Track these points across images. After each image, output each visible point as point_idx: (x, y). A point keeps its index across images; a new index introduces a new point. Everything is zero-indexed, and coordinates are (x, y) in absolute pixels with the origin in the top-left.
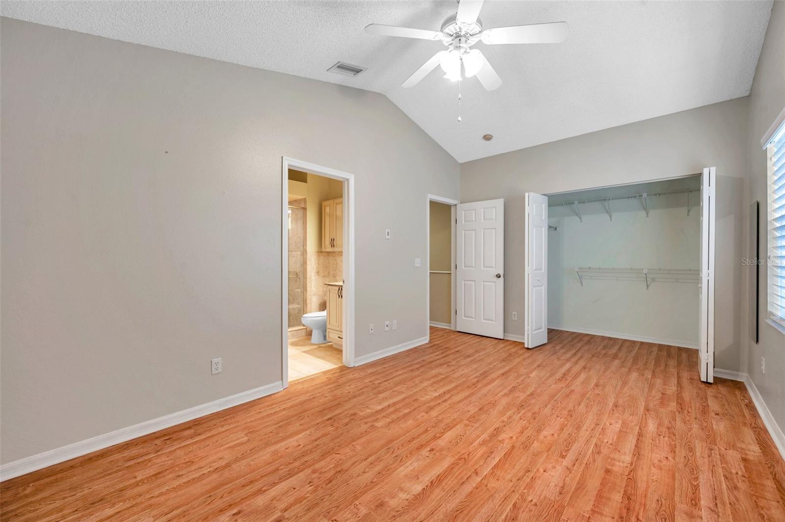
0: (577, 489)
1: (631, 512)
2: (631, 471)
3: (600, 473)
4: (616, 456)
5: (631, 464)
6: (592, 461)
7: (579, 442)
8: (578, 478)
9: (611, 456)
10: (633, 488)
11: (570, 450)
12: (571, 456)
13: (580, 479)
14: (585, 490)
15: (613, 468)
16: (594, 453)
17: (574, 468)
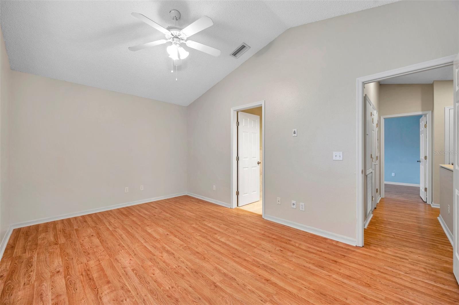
0: (113, 265)
1: (86, 275)
2: (98, 293)
3: (111, 278)
4: (112, 295)
5: (100, 298)
6: (121, 280)
7: (138, 283)
8: (117, 269)
9: (115, 292)
10: (91, 285)
11: (135, 276)
12: (131, 273)
13: (115, 268)
14: (109, 267)
15: (108, 286)
16: (125, 286)
17: (123, 270)
